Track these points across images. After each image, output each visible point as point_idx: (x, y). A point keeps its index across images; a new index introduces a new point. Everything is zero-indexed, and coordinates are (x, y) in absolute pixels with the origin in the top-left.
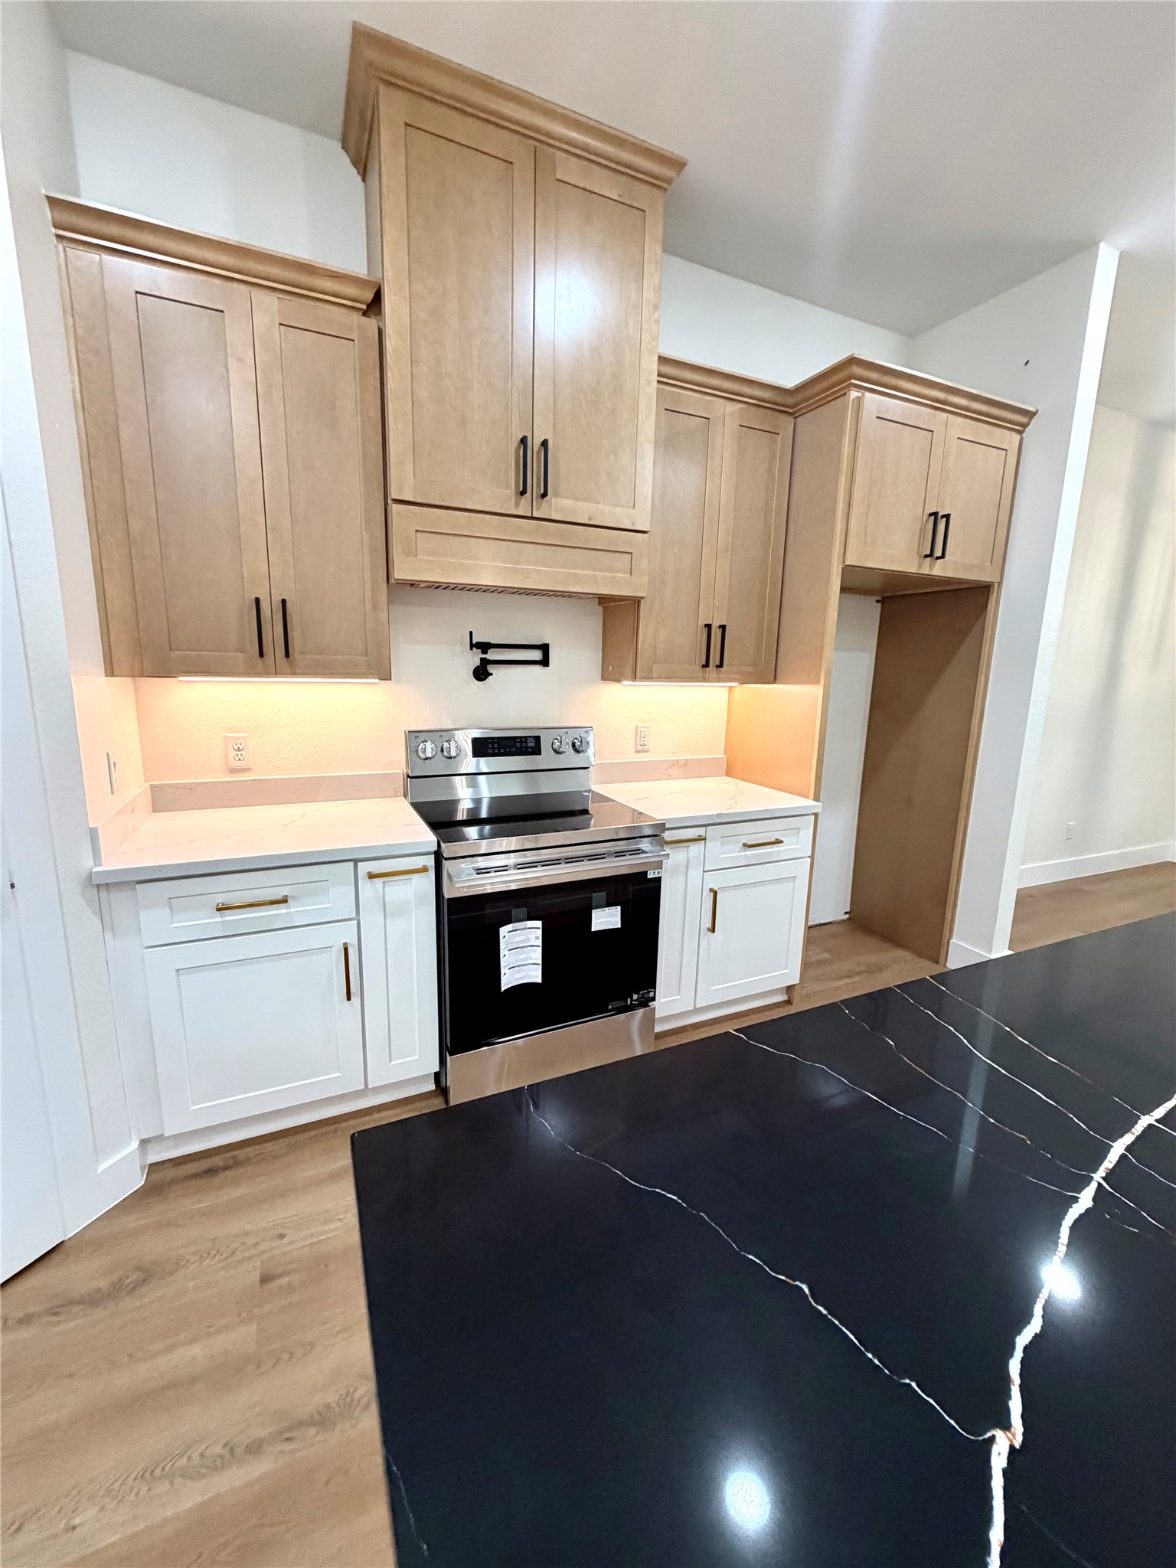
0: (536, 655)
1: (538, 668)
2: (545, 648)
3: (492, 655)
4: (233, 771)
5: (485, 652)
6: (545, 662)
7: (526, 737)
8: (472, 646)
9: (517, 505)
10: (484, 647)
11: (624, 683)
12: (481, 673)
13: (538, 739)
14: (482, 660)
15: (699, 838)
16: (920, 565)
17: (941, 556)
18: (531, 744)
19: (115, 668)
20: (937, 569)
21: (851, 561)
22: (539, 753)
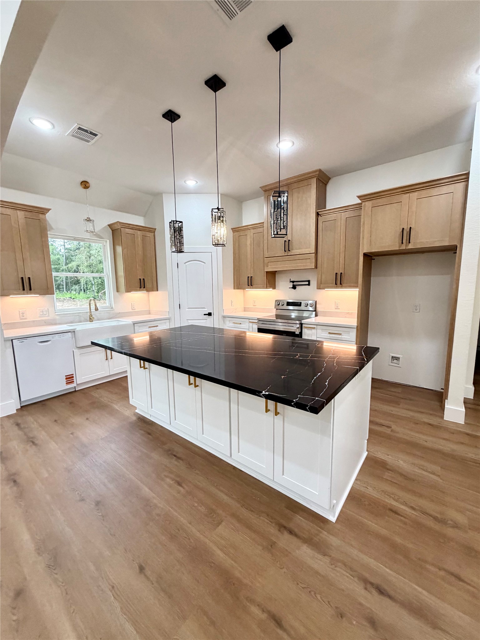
0: (307, 283)
1: (308, 286)
2: (309, 281)
3: (295, 284)
4: (254, 306)
5: (293, 283)
6: (309, 285)
7: (298, 302)
8: (290, 282)
9: (285, 254)
10: (293, 282)
13: (301, 303)
14: (293, 285)
15: (315, 328)
16: (400, 247)
17: (409, 242)
18: (299, 304)
19: (235, 288)
20: (410, 246)
21: (365, 251)
22: (301, 306)
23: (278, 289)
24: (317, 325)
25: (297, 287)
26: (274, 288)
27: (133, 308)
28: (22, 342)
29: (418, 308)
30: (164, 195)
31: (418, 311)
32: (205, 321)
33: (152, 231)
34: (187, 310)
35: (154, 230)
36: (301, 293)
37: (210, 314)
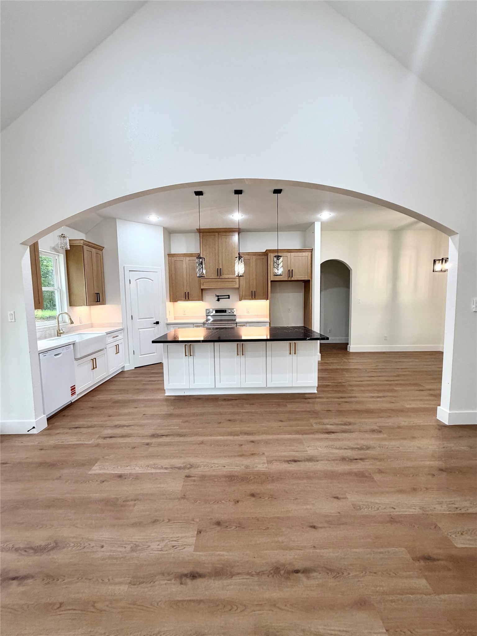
0: (228, 297)
2: (229, 296)
3: (219, 297)
4: (184, 315)
5: (218, 297)
6: (229, 298)
8: (216, 296)
9: (217, 277)
10: (218, 296)
11: (242, 301)
12: (218, 300)
13: (226, 310)
14: (218, 298)
15: (245, 325)
16: (288, 279)
17: (292, 277)
18: (225, 311)
19: (171, 301)
20: (293, 279)
21: (272, 280)
22: (226, 312)
23: (206, 302)
24: (246, 323)
25: (220, 300)
26: (203, 301)
27: (81, 322)
28: (45, 356)
29: (290, 310)
30: (117, 220)
31: (290, 312)
32: (153, 329)
33: (100, 248)
34: (138, 320)
35: (102, 248)
36: (223, 304)
37: (157, 323)
